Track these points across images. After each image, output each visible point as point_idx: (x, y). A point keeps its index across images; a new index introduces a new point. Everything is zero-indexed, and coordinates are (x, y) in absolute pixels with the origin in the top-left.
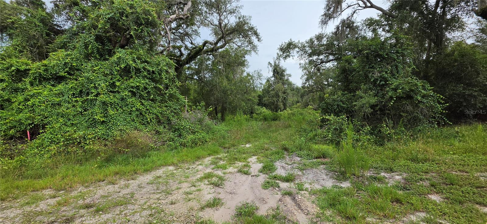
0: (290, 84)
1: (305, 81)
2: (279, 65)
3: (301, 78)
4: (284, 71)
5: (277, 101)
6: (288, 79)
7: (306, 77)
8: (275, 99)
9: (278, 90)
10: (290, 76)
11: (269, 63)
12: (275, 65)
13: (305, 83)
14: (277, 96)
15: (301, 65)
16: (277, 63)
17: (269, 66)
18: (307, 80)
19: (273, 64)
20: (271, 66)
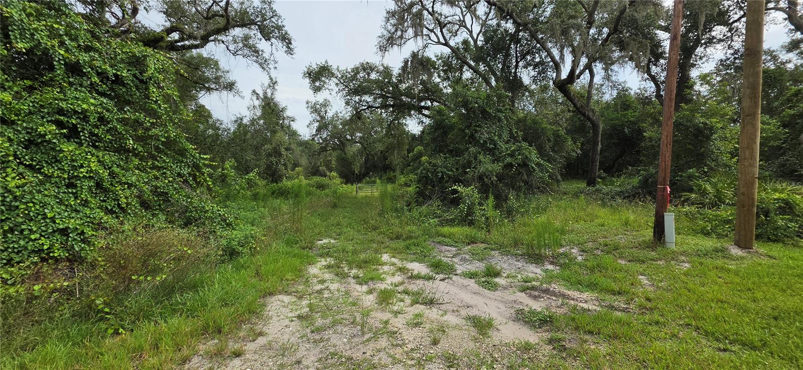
0: (294, 134)
1: (314, 131)
2: (272, 99)
3: (308, 126)
4: (283, 110)
5: (276, 163)
6: (290, 126)
7: (317, 124)
8: (273, 159)
9: (278, 143)
10: (293, 121)
11: (254, 91)
12: (265, 97)
13: (316, 135)
14: (277, 153)
15: (310, 104)
16: (269, 95)
17: (255, 98)
18: (319, 130)
19: (261, 95)
20: (258, 99)
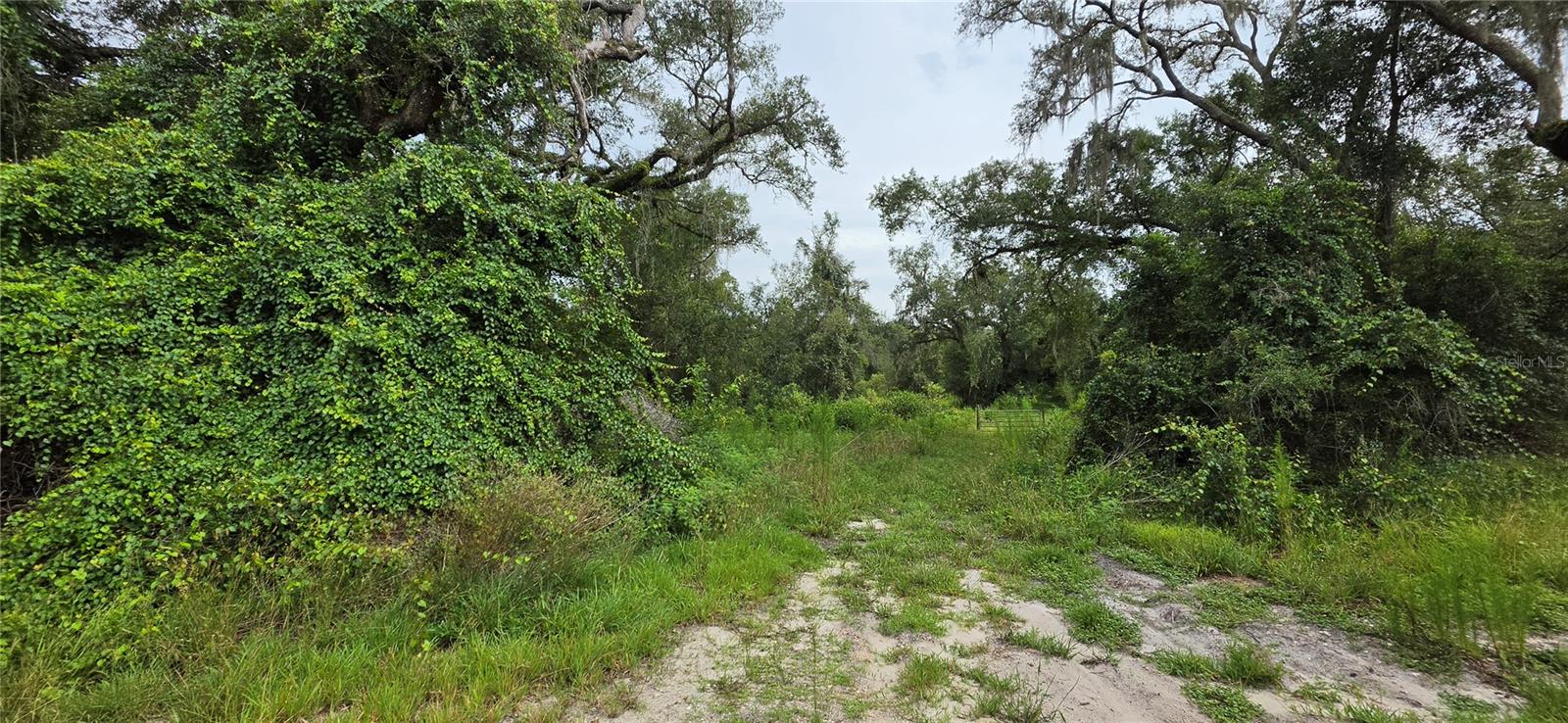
0: (865, 312)
1: (904, 303)
2: (830, 252)
3: (893, 296)
4: (847, 270)
5: (830, 365)
6: (858, 298)
7: (908, 292)
8: (824, 358)
9: (834, 328)
10: (864, 288)
11: (800, 241)
12: (819, 249)
13: (907, 312)
14: (831, 347)
15: (896, 255)
16: (825, 243)
17: (801, 253)
18: (912, 302)
19: (812, 247)
20: (806, 253)
